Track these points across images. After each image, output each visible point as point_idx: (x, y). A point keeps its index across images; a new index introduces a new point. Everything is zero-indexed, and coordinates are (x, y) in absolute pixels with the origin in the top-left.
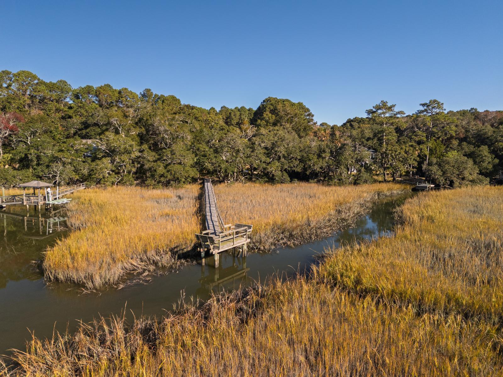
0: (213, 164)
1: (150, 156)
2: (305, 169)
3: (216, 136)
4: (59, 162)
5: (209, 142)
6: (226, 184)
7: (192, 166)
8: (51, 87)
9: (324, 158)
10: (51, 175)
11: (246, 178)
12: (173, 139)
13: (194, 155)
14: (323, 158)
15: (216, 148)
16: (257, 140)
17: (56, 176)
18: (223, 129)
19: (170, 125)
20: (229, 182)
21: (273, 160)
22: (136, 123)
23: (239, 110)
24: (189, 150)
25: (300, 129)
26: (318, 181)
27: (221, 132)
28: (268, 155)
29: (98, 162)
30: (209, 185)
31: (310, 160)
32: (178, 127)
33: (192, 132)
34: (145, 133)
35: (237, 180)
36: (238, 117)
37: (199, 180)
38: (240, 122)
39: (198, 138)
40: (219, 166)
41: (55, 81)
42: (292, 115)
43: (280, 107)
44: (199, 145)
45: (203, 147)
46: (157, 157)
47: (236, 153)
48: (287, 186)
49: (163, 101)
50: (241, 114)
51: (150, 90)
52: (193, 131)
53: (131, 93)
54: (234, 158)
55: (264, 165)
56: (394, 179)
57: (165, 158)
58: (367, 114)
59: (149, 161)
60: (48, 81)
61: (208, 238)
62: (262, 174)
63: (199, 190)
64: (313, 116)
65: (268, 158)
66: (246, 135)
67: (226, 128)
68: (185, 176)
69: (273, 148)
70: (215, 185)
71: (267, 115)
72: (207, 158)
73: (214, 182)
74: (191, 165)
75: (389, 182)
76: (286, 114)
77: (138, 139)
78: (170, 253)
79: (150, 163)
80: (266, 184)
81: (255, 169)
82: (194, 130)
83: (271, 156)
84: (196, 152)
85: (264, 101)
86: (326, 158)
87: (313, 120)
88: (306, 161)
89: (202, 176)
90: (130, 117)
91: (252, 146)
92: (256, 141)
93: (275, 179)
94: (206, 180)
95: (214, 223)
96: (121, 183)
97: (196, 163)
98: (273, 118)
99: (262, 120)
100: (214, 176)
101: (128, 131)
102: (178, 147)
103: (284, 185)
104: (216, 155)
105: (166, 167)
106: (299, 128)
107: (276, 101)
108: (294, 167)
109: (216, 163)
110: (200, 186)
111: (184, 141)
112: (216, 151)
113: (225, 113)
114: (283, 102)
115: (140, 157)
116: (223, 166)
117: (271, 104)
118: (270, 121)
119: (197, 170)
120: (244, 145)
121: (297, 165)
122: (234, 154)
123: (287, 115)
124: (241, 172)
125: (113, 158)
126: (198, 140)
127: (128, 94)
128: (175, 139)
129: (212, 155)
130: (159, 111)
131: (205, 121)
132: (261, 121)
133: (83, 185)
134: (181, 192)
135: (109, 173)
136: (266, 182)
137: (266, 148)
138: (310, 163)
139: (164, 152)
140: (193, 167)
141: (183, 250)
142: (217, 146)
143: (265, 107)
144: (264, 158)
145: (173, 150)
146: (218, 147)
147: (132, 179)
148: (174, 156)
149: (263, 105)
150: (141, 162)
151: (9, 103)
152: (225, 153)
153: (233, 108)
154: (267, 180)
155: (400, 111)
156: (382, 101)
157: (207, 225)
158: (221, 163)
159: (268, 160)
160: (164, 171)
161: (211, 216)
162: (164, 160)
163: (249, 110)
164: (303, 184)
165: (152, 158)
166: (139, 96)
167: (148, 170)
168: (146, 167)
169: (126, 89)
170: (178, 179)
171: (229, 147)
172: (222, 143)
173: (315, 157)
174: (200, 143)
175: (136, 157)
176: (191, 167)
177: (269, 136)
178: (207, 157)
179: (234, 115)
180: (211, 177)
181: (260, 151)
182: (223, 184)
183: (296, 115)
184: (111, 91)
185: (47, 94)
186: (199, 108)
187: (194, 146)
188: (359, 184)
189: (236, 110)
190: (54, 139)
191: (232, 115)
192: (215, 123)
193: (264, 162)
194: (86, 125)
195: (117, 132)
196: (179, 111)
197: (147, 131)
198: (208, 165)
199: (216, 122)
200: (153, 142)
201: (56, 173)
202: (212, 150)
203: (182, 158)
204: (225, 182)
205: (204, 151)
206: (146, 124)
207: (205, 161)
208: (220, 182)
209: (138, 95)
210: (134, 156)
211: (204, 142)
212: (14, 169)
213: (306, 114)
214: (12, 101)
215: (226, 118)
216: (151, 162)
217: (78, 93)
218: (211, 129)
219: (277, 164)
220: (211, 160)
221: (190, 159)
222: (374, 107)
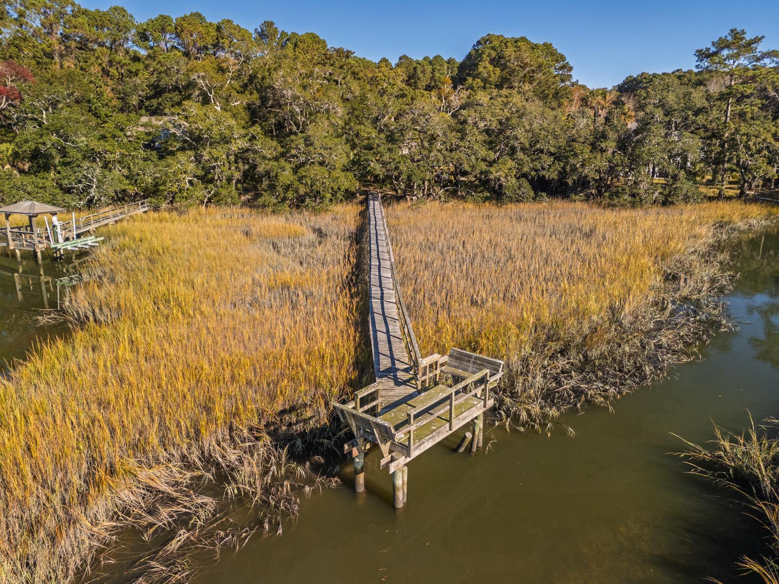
0: (384, 164)
1: (267, 147)
2: (563, 174)
3: (392, 108)
4: (98, 160)
5: (376, 120)
6: (409, 204)
7: (345, 169)
8: (99, 20)
9: (605, 151)
10: (81, 186)
11: (447, 190)
12: (311, 114)
13: (348, 147)
14: (603, 151)
15: (392, 132)
16: (471, 116)
17: (90, 187)
18: (403, 96)
19: (305, 87)
20: (414, 198)
21: (501, 155)
22: (245, 86)
23: (431, 63)
24: (339, 136)
25: (548, 94)
26: (587, 198)
27: (400, 100)
28: (490, 145)
29: (170, 160)
30: (376, 207)
31: (576, 155)
32: (318, 90)
33: (345, 100)
34: (258, 103)
35: (429, 195)
36: (429, 75)
37: (358, 195)
38: (433, 84)
39: (356, 113)
40: (397, 168)
41: (104, 9)
42: (533, 68)
43: (509, 52)
44: (358, 127)
45: (368, 130)
46: (280, 149)
47: (429, 142)
48: (527, 208)
49: (296, 45)
50: (433, 70)
51: (272, 24)
52: (347, 100)
53: (240, 30)
54: (425, 153)
55: (483, 166)
56: (742, 193)
57: (293, 152)
58: (696, 58)
59: (264, 158)
60: (92, 9)
61: (373, 426)
62: (477, 182)
63: (358, 217)
64: (571, 69)
65: (490, 152)
66: (448, 106)
67: (410, 93)
68: (332, 188)
69: (501, 132)
70: (389, 204)
71: (485, 68)
72: (374, 153)
73: (386, 200)
74: (344, 166)
75: (730, 198)
76: (522, 65)
77: (245, 115)
78: (267, 439)
79: (267, 162)
80: (487, 203)
81: (465, 173)
82: (349, 96)
83: (498, 148)
84: (353, 140)
85: (479, 43)
86: (608, 150)
87: (571, 76)
88: (567, 158)
89: (364, 186)
90: (230, 72)
91: (460, 127)
92: (469, 116)
93: (505, 194)
94: (373, 194)
95: (390, 327)
96: (214, 200)
97: (354, 163)
98: (495, 74)
99: (474, 78)
100: (386, 185)
101: (227, 100)
102: (319, 131)
103: (522, 205)
104: (390, 146)
105: (295, 171)
106: (546, 92)
107: (501, 42)
108: (543, 169)
109: (390, 163)
110: (361, 208)
111: (330, 118)
112: (391, 139)
113: (407, 68)
114: (516, 42)
115: (247, 150)
116: (403, 167)
117: (493, 48)
118: (491, 79)
119: (355, 175)
120: (445, 126)
121: (550, 166)
122: (426, 144)
123: (523, 67)
124: (438, 181)
125: (199, 152)
126: (357, 117)
127: (233, 31)
128: (312, 114)
129: (383, 146)
130: (287, 61)
131: (371, 79)
132: (474, 80)
133: (142, 204)
134: (324, 220)
135: (190, 182)
136: (487, 199)
137: (487, 131)
138: (577, 162)
139: (292, 141)
140: (348, 170)
141: (306, 421)
142: (393, 127)
143: (481, 54)
144: (483, 152)
145: (309, 137)
146: (395, 131)
147: (234, 193)
148: (311, 148)
149: (477, 51)
150: (250, 161)
151: (17, 47)
152: (407, 141)
153: (420, 59)
154: (489, 195)
155: (773, 51)
156: (732, 31)
157: (371, 333)
158: (399, 162)
159: (492, 156)
160: (293, 178)
161: (382, 298)
162: (293, 156)
163: (449, 62)
164: (559, 204)
165: (270, 151)
166: (254, 36)
167: (263, 176)
168: (261, 169)
169: (229, 21)
170: (318, 192)
171: (416, 130)
172: (403, 121)
173: (587, 149)
174: (360, 123)
175: (239, 149)
176: (344, 171)
177: (493, 107)
178: (375, 150)
179: (422, 72)
180: (381, 188)
181: (475, 137)
182: (402, 205)
183: (540, 66)
184: (202, 26)
185: (91, 32)
186: (360, 59)
187: (350, 129)
188: (672, 203)
189: (425, 63)
190: (95, 115)
191: (419, 72)
192: (390, 84)
193: (484, 160)
194: (158, 91)
195: (206, 101)
196: (323, 60)
197: (264, 100)
198: (376, 167)
199: (391, 81)
200: (273, 120)
201: (91, 181)
202: (382, 136)
203: (325, 153)
204: (406, 199)
205: (368, 138)
206: (261, 87)
207: (370, 158)
208: (399, 199)
209: (251, 34)
210: (236, 149)
211: (369, 121)
212: (21, 171)
213: (558, 65)
214: (22, 44)
215: (408, 77)
216: (270, 159)
217: (145, 30)
218: (381, 96)
219: (511, 163)
220: (381, 157)
221: (341, 155)
222: (713, 44)
